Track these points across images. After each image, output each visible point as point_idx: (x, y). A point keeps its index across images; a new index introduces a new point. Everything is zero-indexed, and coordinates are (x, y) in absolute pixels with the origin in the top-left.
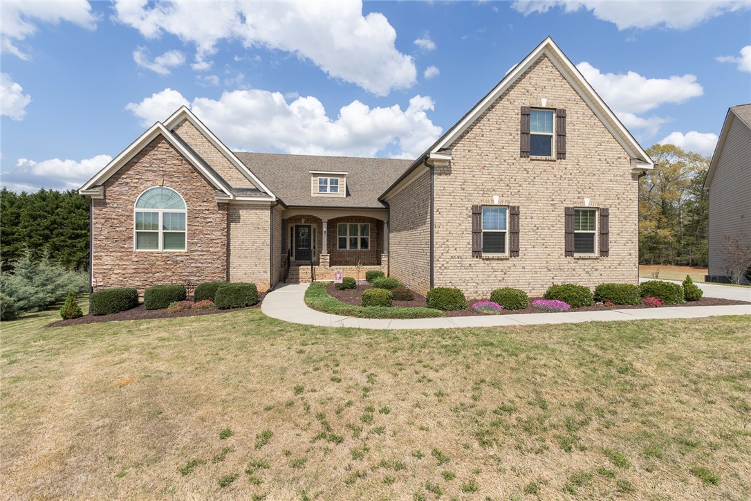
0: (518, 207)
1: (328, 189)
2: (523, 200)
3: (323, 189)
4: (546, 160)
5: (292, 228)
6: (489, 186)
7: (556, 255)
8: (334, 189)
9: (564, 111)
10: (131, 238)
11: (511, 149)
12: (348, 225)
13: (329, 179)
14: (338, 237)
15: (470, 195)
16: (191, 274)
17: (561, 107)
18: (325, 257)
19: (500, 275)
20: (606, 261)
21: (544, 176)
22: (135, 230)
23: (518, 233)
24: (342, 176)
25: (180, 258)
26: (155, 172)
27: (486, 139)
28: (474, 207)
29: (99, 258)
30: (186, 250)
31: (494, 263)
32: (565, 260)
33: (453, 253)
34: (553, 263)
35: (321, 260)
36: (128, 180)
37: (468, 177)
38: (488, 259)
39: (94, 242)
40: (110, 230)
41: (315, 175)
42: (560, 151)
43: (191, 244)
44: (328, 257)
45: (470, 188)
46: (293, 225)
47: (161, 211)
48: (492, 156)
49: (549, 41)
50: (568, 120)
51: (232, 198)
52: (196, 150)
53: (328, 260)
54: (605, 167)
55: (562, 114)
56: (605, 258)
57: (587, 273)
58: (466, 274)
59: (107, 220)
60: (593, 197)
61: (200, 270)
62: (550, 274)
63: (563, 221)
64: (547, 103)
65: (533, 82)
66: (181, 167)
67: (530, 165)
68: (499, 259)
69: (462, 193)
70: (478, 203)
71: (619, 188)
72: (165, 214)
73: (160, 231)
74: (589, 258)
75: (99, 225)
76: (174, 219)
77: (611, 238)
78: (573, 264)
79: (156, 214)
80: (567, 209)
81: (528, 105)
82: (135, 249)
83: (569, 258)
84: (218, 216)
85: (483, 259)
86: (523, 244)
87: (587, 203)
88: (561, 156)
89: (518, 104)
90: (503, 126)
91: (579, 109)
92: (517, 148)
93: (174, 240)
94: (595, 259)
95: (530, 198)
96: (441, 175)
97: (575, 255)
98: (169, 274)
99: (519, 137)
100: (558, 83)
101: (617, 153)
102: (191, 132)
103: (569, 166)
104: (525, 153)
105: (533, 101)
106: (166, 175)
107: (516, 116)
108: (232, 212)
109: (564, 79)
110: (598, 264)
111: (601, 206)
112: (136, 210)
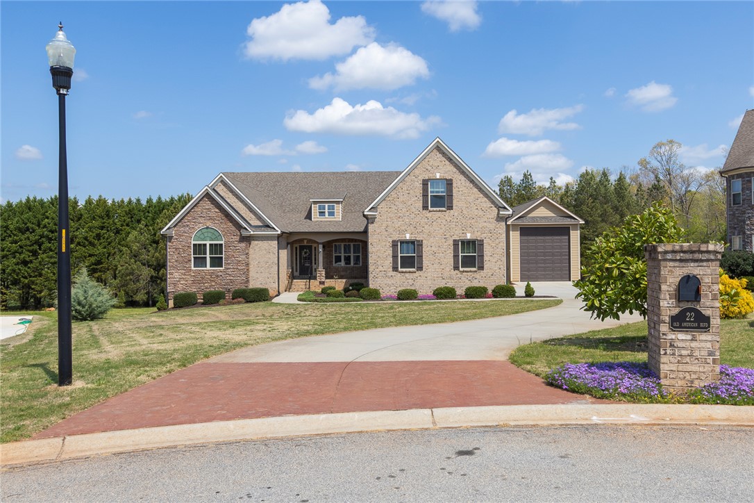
0: (422, 241)
1: (327, 214)
2: (425, 236)
3: (322, 214)
4: (439, 211)
5: (296, 248)
6: (403, 228)
7: (448, 269)
8: (331, 214)
9: (451, 180)
10: (190, 261)
11: (417, 205)
12: (342, 244)
13: (326, 205)
14: (334, 255)
15: (391, 234)
16: (227, 284)
17: (450, 178)
18: (321, 272)
19: (411, 282)
20: (482, 273)
21: (439, 221)
22: (192, 256)
23: (422, 256)
24: (338, 203)
25: (220, 274)
26: (204, 217)
27: (401, 200)
28: (393, 241)
29: (171, 274)
30: (223, 268)
31: (407, 275)
32: (454, 273)
33: (381, 268)
34: (446, 274)
35: (318, 275)
36: (189, 224)
37: (390, 223)
38: (402, 272)
39: (168, 264)
40: (178, 255)
41: (315, 203)
42: (449, 205)
43: (226, 264)
44: (324, 272)
45: (391, 230)
46: (298, 245)
47: (208, 243)
48: (404, 210)
49: (438, 139)
50: (454, 185)
51: (252, 233)
52: (228, 201)
53: (324, 275)
54: (481, 213)
55: (450, 182)
56: (482, 271)
57: (470, 280)
58: (389, 281)
59: (176, 249)
60: (473, 233)
61: (232, 281)
62: (444, 281)
63: (452, 248)
64: (440, 176)
65: (431, 164)
66: (220, 214)
67: (429, 215)
68: (410, 272)
69: (386, 233)
70: (396, 238)
71: (492, 226)
72: (211, 245)
73: (208, 256)
74: (471, 271)
75: (171, 253)
76: (216, 248)
77: (486, 258)
78: (459, 275)
79: (205, 245)
80: (454, 241)
81: (427, 178)
82: (193, 268)
83: (457, 271)
84: (243, 245)
85: (400, 272)
86: (425, 262)
87: (469, 236)
88: (450, 208)
89: (421, 178)
90: (411, 192)
91: (462, 178)
92: (420, 204)
93: (217, 262)
94: (475, 271)
95: (429, 235)
96: (372, 223)
97: (461, 269)
98: (213, 284)
99: (421, 198)
100: (447, 162)
101: (489, 204)
102: (225, 189)
103: (456, 214)
104: (425, 207)
105: (431, 175)
106: (211, 219)
107: (419, 185)
108: (252, 242)
109: (451, 160)
110: (477, 275)
111: (479, 238)
112: (193, 242)
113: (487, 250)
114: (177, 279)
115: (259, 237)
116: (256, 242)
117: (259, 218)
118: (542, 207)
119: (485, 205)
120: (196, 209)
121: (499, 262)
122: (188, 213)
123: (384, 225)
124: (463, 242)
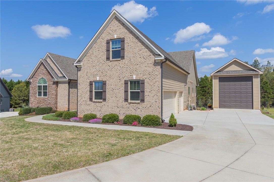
0: (106, 81)
2: (107, 78)
4: (116, 61)
6: (95, 73)
7: (121, 101)
10: (36, 93)
11: (103, 58)
15: (89, 77)
16: (48, 104)
17: (123, 37)
19: (99, 108)
20: (144, 105)
21: (116, 67)
22: (37, 91)
23: (106, 92)
25: (46, 99)
26: (41, 73)
27: (94, 55)
28: (90, 82)
29: (31, 99)
30: (47, 97)
31: (97, 104)
33: (84, 99)
34: (120, 105)
36: (36, 76)
37: (88, 70)
38: (95, 102)
39: (30, 94)
40: (33, 91)
42: (122, 56)
43: (48, 95)
45: (89, 75)
48: (96, 61)
49: (114, 11)
50: (126, 42)
51: (56, 80)
52: (51, 65)
54: (143, 60)
55: (123, 40)
56: (143, 103)
57: (135, 109)
58: (88, 108)
59: (32, 88)
60: (137, 75)
61: (50, 103)
62: (118, 109)
63: (124, 86)
64: (117, 36)
65: (111, 29)
66: (46, 71)
67: (110, 64)
68: (99, 102)
69: (86, 77)
70: (92, 80)
71: (150, 70)
72: (43, 86)
73: (42, 91)
74: (135, 103)
75: (31, 90)
76: (45, 87)
77: (146, 94)
78: (128, 106)
79: (41, 86)
80: (125, 81)
81: (109, 39)
82: (37, 97)
83: (126, 103)
84: (54, 86)
85: (93, 102)
86: (108, 96)
87: (134, 77)
88: (123, 58)
89: (106, 39)
90: (100, 49)
91: (131, 36)
92: (105, 57)
93: (45, 94)
94: (139, 103)
95: (110, 77)
96: (80, 71)
97: (129, 101)
98: (44, 104)
99: (106, 53)
100: (122, 27)
101: (149, 53)
102: (50, 60)
103: (126, 62)
104: (108, 58)
105: (111, 37)
106: (44, 74)
107: (104, 44)
108: (59, 84)
109: (124, 24)
110: (140, 106)
111: (141, 79)
112: (38, 85)
113: (147, 88)
114: (32, 101)
115: (61, 82)
116: (60, 85)
117: (62, 73)
118: (233, 65)
119: (145, 54)
120: (39, 70)
121: (156, 97)
122: (36, 72)
123: (86, 72)
124: (131, 82)
